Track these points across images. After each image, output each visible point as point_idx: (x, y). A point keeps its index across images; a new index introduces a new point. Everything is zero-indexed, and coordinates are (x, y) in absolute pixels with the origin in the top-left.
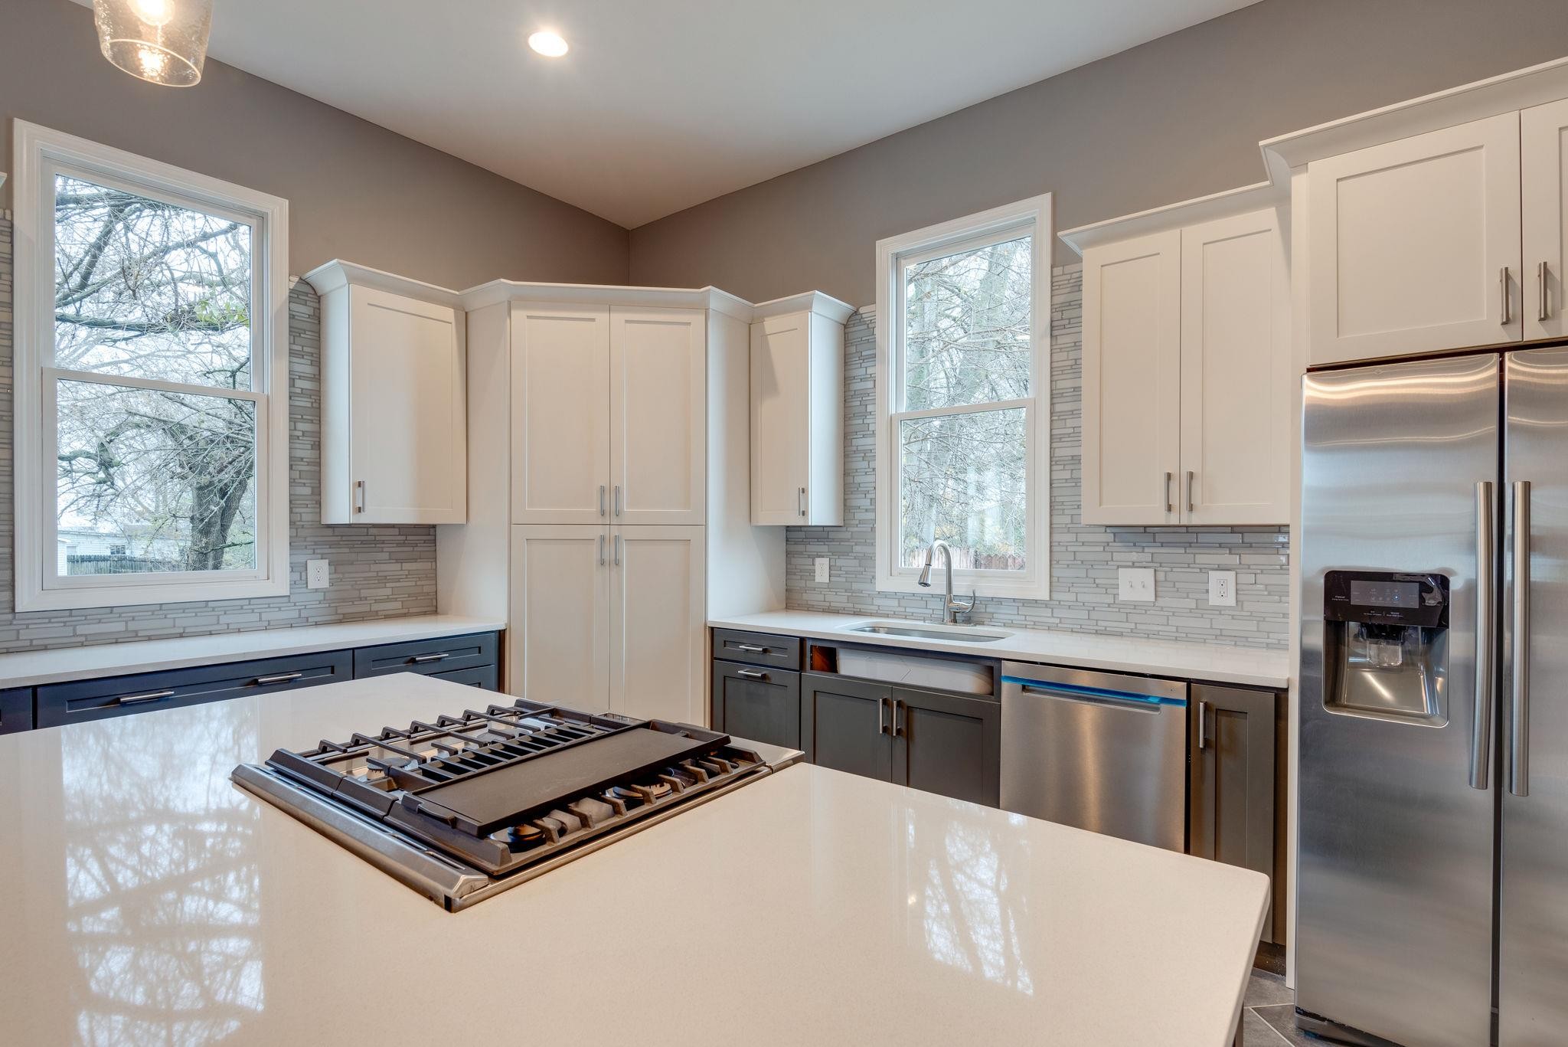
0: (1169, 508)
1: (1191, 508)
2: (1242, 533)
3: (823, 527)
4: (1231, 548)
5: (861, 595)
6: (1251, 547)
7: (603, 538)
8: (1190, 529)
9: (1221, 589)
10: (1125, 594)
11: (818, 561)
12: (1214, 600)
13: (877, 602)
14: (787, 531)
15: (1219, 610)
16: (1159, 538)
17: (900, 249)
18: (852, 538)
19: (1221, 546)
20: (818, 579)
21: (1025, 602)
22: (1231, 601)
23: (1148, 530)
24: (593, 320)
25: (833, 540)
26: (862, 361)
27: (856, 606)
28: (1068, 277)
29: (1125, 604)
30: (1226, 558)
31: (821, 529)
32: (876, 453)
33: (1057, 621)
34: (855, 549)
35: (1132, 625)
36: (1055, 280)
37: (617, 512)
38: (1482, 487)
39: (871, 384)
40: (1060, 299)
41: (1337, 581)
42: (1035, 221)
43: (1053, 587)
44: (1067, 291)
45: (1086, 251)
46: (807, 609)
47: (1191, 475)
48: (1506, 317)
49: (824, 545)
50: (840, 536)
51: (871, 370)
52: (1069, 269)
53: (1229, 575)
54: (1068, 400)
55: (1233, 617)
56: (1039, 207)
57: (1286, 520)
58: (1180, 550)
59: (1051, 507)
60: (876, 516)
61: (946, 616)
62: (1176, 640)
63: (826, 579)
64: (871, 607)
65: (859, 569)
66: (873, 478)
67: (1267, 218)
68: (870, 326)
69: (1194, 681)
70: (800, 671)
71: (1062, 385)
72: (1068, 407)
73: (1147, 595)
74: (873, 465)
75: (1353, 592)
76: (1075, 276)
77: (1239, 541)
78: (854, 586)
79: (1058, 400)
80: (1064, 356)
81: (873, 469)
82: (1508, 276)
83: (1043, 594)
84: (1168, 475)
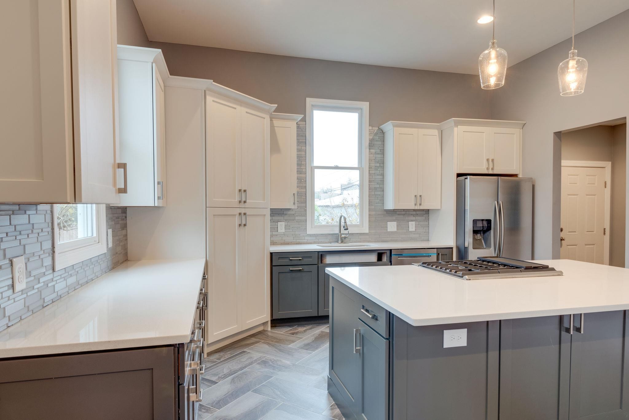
0: (415, 205)
1: (420, 205)
2: (416, 211)
3: (281, 209)
4: (414, 215)
5: (300, 236)
6: (418, 215)
7: (240, 214)
8: (405, 210)
9: (412, 226)
10: (389, 230)
11: (279, 223)
12: (410, 230)
13: (306, 238)
15: (411, 232)
16: (398, 213)
17: (314, 104)
18: (295, 214)
19: (411, 215)
20: (279, 231)
21: (361, 234)
22: (414, 230)
24: (235, 108)
25: (286, 215)
27: (297, 241)
28: (373, 131)
29: (389, 232)
30: (414, 218)
32: (306, 180)
33: (370, 239)
34: (297, 218)
35: (391, 238)
36: (370, 130)
37: (245, 202)
38: (496, 202)
39: (303, 153)
40: (371, 138)
41: (475, 222)
42: (361, 109)
43: (370, 228)
44: (373, 135)
45: (395, 128)
46: (273, 244)
47: (420, 196)
48: (487, 168)
49: (282, 216)
50: (290, 212)
51: (303, 148)
52: (374, 128)
53: (414, 223)
54: (373, 169)
55: (414, 234)
56: (365, 106)
57: (440, 208)
58: (402, 216)
59: (369, 203)
60: (306, 205)
61: (338, 241)
62: (402, 241)
63: (283, 231)
64: (304, 241)
65: (299, 226)
66: (305, 190)
67: (436, 132)
68: (303, 130)
69: (437, 248)
70: (317, 264)
71: (371, 165)
72: (373, 172)
73: (395, 229)
74: (304, 185)
75: (478, 224)
76: (375, 131)
77: (415, 213)
78: (297, 233)
79: (370, 169)
80: (372, 156)
81: (305, 187)
82: (488, 160)
83: (367, 231)
84: (415, 195)
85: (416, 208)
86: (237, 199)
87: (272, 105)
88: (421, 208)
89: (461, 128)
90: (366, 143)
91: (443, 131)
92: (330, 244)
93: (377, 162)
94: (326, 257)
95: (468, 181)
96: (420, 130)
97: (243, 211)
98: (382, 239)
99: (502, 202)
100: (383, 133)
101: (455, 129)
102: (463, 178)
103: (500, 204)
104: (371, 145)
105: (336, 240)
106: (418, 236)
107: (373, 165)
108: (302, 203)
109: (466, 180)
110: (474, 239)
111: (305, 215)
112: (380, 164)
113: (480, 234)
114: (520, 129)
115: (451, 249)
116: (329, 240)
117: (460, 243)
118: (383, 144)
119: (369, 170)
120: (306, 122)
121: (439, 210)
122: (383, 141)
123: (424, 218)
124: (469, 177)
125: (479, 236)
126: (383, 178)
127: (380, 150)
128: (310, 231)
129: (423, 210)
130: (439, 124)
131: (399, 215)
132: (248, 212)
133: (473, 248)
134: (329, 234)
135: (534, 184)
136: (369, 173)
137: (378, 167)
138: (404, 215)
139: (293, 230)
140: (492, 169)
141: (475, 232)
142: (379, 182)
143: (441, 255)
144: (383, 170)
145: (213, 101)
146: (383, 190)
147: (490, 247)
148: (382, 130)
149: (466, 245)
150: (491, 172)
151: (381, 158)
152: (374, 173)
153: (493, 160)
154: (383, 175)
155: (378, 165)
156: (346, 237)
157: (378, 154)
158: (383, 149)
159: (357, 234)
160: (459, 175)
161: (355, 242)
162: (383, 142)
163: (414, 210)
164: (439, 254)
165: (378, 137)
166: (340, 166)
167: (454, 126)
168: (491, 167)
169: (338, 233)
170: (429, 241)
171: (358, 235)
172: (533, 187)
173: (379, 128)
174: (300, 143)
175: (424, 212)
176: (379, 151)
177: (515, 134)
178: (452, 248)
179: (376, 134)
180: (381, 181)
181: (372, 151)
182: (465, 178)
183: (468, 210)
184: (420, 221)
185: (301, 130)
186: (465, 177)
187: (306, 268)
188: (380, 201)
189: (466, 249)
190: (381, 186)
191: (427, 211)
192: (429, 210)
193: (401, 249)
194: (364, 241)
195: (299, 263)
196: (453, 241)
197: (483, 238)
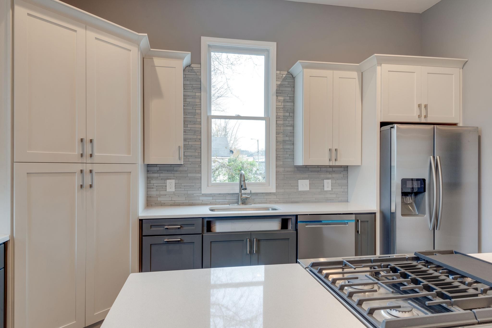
0: (330, 160)
1: (336, 160)
2: (332, 168)
3: (171, 165)
4: (329, 172)
5: (193, 196)
6: (334, 172)
7: (82, 171)
8: (319, 167)
9: (328, 185)
10: (301, 189)
11: (168, 181)
12: (326, 189)
13: (201, 198)
14: (147, 167)
15: (327, 192)
16: (311, 169)
17: (211, 44)
18: (187, 170)
19: (327, 172)
20: (168, 190)
21: (266, 194)
22: (330, 189)
23: (307, 167)
24: (75, 31)
25: (177, 171)
26: (193, 89)
27: (190, 201)
28: (282, 75)
29: (300, 191)
30: (330, 176)
31: (170, 166)
32: (201, 132)
33: (278, 200)
34: (190, 175)
35: (303, 199)
36: (277, 75)
37: (91, 156)
38: (432, 157)
39: (198, 100)
40: (279, 83)
41: (404, 181)
42: (268, 51)
43: (277, 187)
44: (281, 80)
45: (305, 70)
46: (161, 205)
47: (336, 150)
48: (419, 116)
49: (172, 173)
50: (181, 169)
51: (197, 94)
52: (282, 72)
53: (330, 181)
54: (281, 119)
55: (331, 194)
56: (272, 46)
57: (360, 164)
58: (316, 173)
59: (276, 158)
60: (201, 160)
61: (238, 201)
62: (315, 202)
63: (173, 190)
64: (198, 201)
65: (191, 184)
66: (199, 143)
67: (355, 74)
68: (197, 74)
69: (355, 214)
70: (202, 234)
71: (279, 114)
72: (281, 122)
73: (307, 189)
74: (199, 137)
75: (407, 184)
76: (284, 76)
77: (331, 170)
78: (189, 192)
79: (278, 119)
80: (280, 104)
81: (199, 139)
82: (420, 106)
83: (273, 190)
84: (330, 149)
85: (331, 164)
86: (77, 152)
87: (140, 34)
88: (337, 164)
89: (386, 67)
90: (274, 89)
91: (363, 73)
92: (228, 206)
93: (286, 111)
94: (215, 224)
95: (394, 132)
96: (335, 72)
97: (89, 167)
98: (292, 199)
99: (439, 157)
100: (293, 78)
101: (379, 68)
102: (388, 127)
103: (437, 160)
104: (279, 93)
105: (236, 201)
106: (334, 196)
107: (281, 114)
108: (196, 158)
109: (392, 129)
110: (404, 204)
111: (200, 172)
112: (289, 113)
113: (411, 197)
114: (460, 69)
115: (374, 215)
116: (228, 201)
117: (386, 207)
118: (293, 90)
119: (276, 121)
120: (201, 64)
121: (358, 166)
122: (293, 87)
123: (341, 175)
124: (396, 125)
125: (409, 200)
126: (293, 130)
127: (290, 97)
128: (205, 190)
129: (341, 167)
130: (358, 65)
131: (311, 171)
132: (96, 168)
133: (403, 215)
134: (229, 194)
135: (480, 135)
136: (276, 123)
137: (287, 116)
138: (318, 171)
139: (186, 189)
140: (426, 117)
141: (404, 194)
142: (288, 134)
143: (361, 221)
144: (293, 120)
145: (29, 14)
146: (294, 143)
147: (424, 214)
148: (291, 75)
149: (393, 209)
150: (423, 121)
151: (291, 107)
152: (283, 124)
153: (426, 106)
154: (293, 126)
155: (287, 114)
156: (248, 198)
157: (287, 102)
158: (293, 96)
159: (262, 193)
160: (383, 124)
161: (259, 203)
162: (293, 89)
163: (330, 167)
164: (358, 221)
165: (286, 83)
166: (242, 115)
167: (377, 65)
168: (424, 114)
169: (238, 192)
170: (348, 202)
171: (263, 195)
172: (479, 138)
173: (288, 72)
174: (194, 88)
175: (342, 169)
176: (288, 98)
177: (453, 74)
178: (375, 213)
179: (285, 79)
180: (291, 132)
181: (281, 98)
182: (391, 128)
183: (394, 166)
184: (337, 179)
185: (195, 74)
186: (391, 126)
187: (186, 239)
188: (289, 156)
189: (393, 215)
190: (291, 139)
191: (346, 168)
192: (347, 166)
193: (309, 215)
194: (270, 202)
195: (178, 232)
196: (376, 205)
197: (415, 202)
